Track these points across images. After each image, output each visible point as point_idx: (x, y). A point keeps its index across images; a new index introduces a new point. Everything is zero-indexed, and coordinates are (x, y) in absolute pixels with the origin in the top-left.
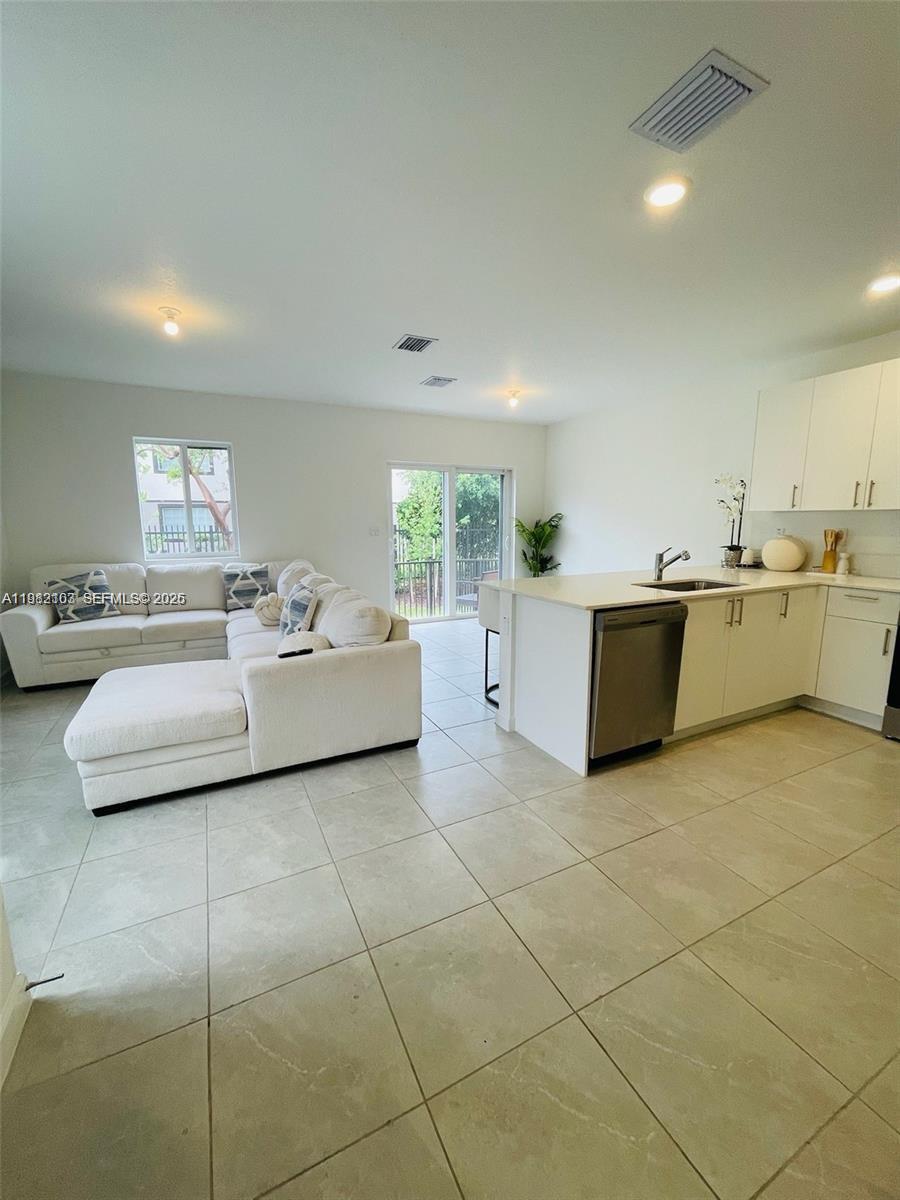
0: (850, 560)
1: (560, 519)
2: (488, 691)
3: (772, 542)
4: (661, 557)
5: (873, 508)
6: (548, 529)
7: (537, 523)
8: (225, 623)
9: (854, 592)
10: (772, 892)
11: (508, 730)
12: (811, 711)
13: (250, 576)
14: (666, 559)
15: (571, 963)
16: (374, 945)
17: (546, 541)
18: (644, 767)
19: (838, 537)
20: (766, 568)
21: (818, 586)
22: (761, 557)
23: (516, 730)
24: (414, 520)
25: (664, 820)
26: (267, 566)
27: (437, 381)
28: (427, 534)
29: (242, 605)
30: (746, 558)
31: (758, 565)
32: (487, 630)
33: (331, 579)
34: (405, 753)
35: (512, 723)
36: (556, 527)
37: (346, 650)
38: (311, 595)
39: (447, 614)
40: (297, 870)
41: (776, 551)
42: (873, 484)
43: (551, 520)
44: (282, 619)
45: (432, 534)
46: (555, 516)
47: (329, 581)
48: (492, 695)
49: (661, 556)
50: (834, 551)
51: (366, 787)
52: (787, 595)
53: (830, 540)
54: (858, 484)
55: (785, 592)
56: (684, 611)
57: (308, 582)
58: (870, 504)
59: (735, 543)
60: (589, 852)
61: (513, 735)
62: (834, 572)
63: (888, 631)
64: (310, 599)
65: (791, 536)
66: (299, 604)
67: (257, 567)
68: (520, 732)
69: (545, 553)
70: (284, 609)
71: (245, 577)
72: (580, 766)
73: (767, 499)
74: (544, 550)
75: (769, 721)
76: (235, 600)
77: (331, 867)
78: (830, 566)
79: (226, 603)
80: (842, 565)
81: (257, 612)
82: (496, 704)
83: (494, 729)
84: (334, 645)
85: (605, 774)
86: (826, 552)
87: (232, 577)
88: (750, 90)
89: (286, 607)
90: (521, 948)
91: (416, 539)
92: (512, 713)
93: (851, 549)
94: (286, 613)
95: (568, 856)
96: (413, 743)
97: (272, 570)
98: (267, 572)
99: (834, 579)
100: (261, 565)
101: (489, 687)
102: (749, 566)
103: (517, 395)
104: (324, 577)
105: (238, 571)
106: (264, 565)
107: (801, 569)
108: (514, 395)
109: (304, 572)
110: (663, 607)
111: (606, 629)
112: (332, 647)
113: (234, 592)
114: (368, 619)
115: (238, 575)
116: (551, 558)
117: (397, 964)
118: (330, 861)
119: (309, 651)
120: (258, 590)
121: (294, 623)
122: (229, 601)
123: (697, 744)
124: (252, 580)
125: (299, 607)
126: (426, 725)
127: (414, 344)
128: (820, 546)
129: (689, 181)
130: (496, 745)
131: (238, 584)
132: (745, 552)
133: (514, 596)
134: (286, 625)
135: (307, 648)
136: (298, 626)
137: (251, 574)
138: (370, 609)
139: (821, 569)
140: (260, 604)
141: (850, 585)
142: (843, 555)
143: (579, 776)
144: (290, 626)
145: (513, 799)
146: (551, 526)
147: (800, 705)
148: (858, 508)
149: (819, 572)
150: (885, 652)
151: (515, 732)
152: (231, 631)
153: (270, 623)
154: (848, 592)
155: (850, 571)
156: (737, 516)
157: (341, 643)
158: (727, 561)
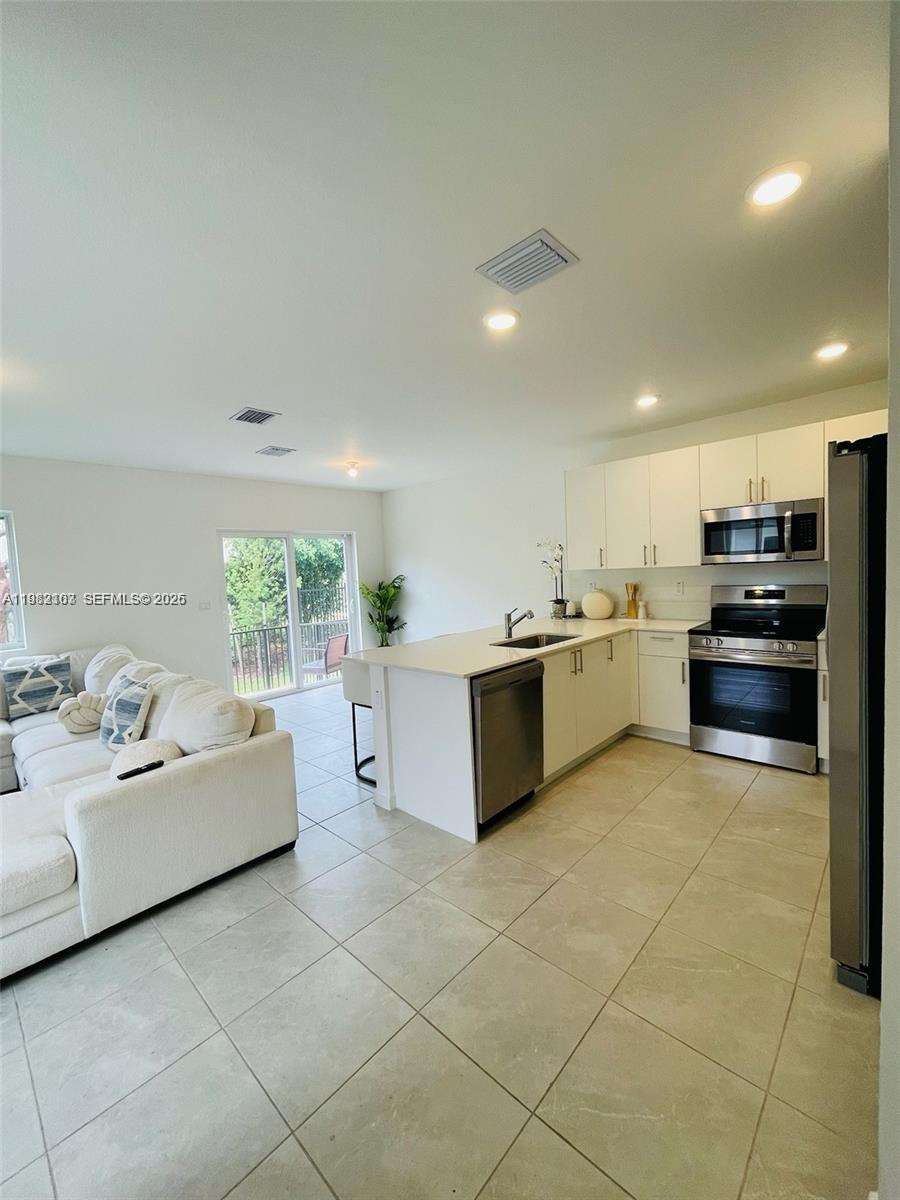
0: (646, 607)
1: (402, 580)
2: (358, 768)
3: (588, 595)
4: (509, 617)
5: (657, 566)
6: (392, 591)
7: (380, 585)
8: (11, 738)
9: (655, 635)
10: (657, 917)
11: (389, 809)
12: (639, 737)
13: (45, 672)
14: (514, 618)
15: (515, 1056)
16: (298, 1123)
17: (392, 601)
18: (527, 819)
19: (636, 589)
20: (586, 617)
21: (630, 631)
22: (581, 608)
23: (398, 807)
24: (240, 585)
25: (557, 872)
26: (68, 658)
27: (275, 450)
28: (256, 598)
29: (32, 710)
30: (570, 610)
31: (579, 615)
32: (353, 705)
33: (164, 668)
34: (281, 860)
35: (393, 799)
36: (399, 587)
37: (204, 756)
38: (144, 692)
39: (293, 686)
40: (175, 1056)
41: (592, 603)
42: (655, 547)
43: (394, 581)
44: (102, 724)
45: (261, 599)
46: (398, 578)
47: (159, 670)
48: (365, 772)
49: (509, 615)
50: (634, 600)
51: (245, 915)
52: (611, 641)
53: (631, 591)
54: (645, 547)
55: (609, 639)
56: (541, 667)
57: (133, 673)
58: (655, 563)
59: (560, 597)
60: (500, 925)
61: (395, 813)
62: (637, 618)
63: (683, 663)
64: (143, 696)
65: (601, 590)
66: (128, 704)
67: (55, 660)
68: (403, 809)
69: (391, 613)
70: (107, 713)
71: (37, 674)
72: (470, 833)
73: (581, 560)
74: (390, 611)
75: (611, 752)
76: (22, 704)
77: (221, 1038)
78: (633, 612)
79: (8, 710)
80: (641, 612)
81: (62, 718)
82: (373, 783)
83: (374, 810)
84: (187, 749)
85: (494, 836)
86: (629, 601)
87: (17, 676)
88: (566, 261)
89: (110, 709)
90: (464, 1060)
91: (243, 605)
92: (392, 788)
93: (645, 597)
94: (109, 716)
95: (480, 935)
96: (290, 847)
97: (75, 659)
98: (69, 664)
99: (636, 624)
100: (58, 655)
101: (359, 762)
102: (574, 617)
103: (357, 465)
104: (155, 665)
105: (25, 667)
106: (63, 657)
107: (612, 616)
108: (353, 466)
109: (123, 661)
110: (524, 667)
111: (483, 694)
112: (184, 754)
113: (20, 695)
114: (231, 715)
115: (26, 672)
116: (397, 618)
117: (332, 1138)
118: (218, 1028)
119: (160, 764)
120: (57, 688)
121: (122, 728)
122: (12, 708)
123: (563, 785)
124: (48, 677)
125: (127, 707)
126: (303, 823)
127: (255, 417)
128: (624, 597)
129: (518, 314)
130: (379, 829)
131: (26, 683)
132: (568, 605)
133: (386, 668)
134: (110, 732)
135: (155, 760)
136: (129, 731)
137: (46, 669)
138: (230, 703)
139: (627, 615)
140: (66, 708)
141: (651, 627)
142: (641, 603)
143: (469, 843)
144: (116, 732)
145: (413, 887)
146: (394, 587)
147: (629, 734)
148: (648, 566)
149: (626, 618)
150: (684, 681)
151: (396, 810)
152: (21, 746)
153: (81, 729)
154: (652, 634)
155: (648, 616)
156: (558, 574)
157: (197, 748)
158: (555, 613)
